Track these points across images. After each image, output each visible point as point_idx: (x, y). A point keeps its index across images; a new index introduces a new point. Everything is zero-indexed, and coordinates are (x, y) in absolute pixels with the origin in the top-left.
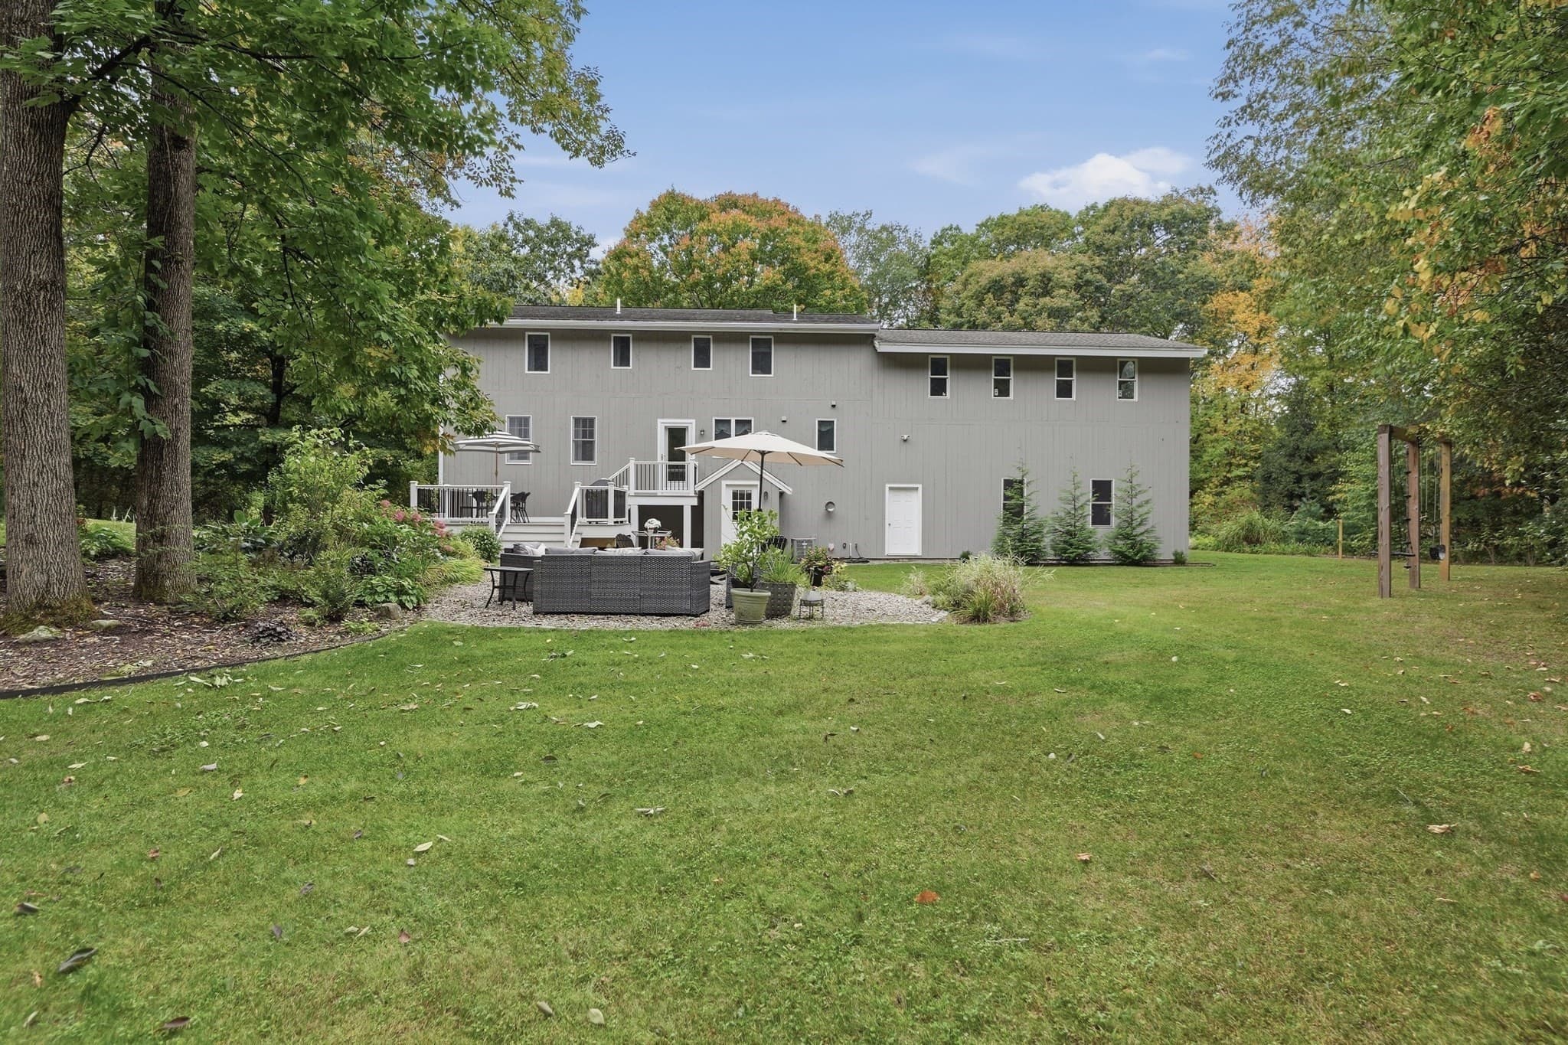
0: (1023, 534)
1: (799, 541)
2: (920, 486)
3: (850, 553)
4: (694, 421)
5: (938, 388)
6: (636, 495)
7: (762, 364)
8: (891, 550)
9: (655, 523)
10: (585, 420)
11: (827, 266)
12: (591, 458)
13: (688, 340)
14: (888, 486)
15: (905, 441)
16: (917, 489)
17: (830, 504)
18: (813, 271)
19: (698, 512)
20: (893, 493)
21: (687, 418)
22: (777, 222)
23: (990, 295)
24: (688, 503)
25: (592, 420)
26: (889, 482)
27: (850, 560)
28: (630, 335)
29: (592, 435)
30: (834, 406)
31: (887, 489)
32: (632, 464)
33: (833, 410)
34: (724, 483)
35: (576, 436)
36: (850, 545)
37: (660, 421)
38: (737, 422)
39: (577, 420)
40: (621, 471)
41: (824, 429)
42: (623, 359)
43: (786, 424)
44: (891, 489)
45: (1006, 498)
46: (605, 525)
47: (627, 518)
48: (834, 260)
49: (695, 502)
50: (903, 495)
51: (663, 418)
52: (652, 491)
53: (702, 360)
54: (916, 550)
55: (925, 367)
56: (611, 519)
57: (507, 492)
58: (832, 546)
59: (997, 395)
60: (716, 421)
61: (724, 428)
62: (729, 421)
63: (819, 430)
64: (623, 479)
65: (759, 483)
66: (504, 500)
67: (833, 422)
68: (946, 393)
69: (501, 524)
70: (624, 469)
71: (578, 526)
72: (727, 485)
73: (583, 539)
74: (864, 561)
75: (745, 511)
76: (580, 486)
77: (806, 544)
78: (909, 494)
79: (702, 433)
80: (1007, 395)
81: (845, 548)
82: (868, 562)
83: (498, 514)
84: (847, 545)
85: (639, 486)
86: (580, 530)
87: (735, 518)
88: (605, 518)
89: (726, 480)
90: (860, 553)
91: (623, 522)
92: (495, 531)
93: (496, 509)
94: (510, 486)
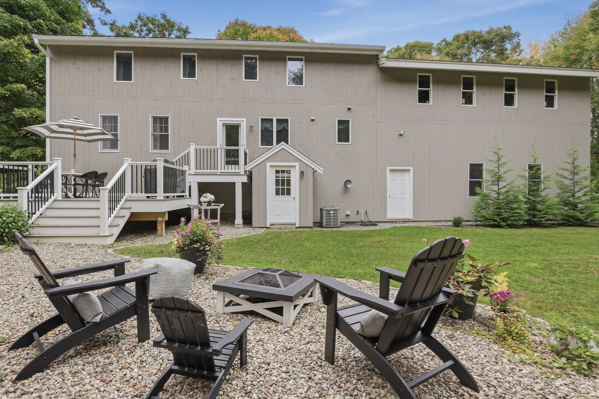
1: (326, 211)
2: (411, 169)
3: (363, 217)
4: (245, 119)
5: (424, 97)
6: (196, 174)
7: (296, 77)
8: (391, 215)
9: (210, 197)
10: (161, 118)
12: (167, 148)
13: (240, 58)
14: (388, 168)
15: (401, 135)
16: (408, 170)
17: (348, 181)
19: (247, 188)
20: (392, 174)
21: (240, 117)
24: (240, 180)
25: (166, 119)
26: (389, 166)
27: (363, 224)
28: (196, 54)
29: (167, 130)
30: (349, 109)
31: (388, 170)
32: (192, 149)
33: (350, 112)
34: (268, 164)
35: (154, 130)
36: (362, 211)
37: (218, 119)
38: (278, 120)
39: (155, 119)
40: (183, 154)
41: (343, 127)
42: (190, 72)
43: (314, 123)
44: (391, 170)
45: (471, 177)
46: (154, 199)
47: (187, 193)
49: (245, 179)
50: (399, 175)
51: (221, 117)
52: (213, 171)
53: (251, 73)
54: (408, 215)
55: (414, 81)
56: (160, 193)
57: (56, 168)
58: (348, 213)
59: (464, 103)
60: (262, 119)
61: (268, 125)
62: (271, 120)
63: (338, 128)
64: (186, 160)
65: (297, 164)
66: (51, 176)
67: (348, 121)
68: (429, 101)
69: (46, 200)
70: (185, 152)
71: (126, 200)
72: (271, 166)
73: (132, 214)
74: (374, 224)
75: (286, 187)
76: (130, 162)
77: (333, 212)
78: (402, 174)
79: (251, 129)
80: (471, 103)
81: (358, 214)
82: (376, 225)
83: (37, 189)
84: (360, 212)
85: (199, 167)
86: (128, 205)
87: (277, 193)
88: (156, 192)
89: (271, 161)
90: (369, 217)
91: (183, 196)
92: (25, 208)
93: (32, 184)
94: (60, 162)
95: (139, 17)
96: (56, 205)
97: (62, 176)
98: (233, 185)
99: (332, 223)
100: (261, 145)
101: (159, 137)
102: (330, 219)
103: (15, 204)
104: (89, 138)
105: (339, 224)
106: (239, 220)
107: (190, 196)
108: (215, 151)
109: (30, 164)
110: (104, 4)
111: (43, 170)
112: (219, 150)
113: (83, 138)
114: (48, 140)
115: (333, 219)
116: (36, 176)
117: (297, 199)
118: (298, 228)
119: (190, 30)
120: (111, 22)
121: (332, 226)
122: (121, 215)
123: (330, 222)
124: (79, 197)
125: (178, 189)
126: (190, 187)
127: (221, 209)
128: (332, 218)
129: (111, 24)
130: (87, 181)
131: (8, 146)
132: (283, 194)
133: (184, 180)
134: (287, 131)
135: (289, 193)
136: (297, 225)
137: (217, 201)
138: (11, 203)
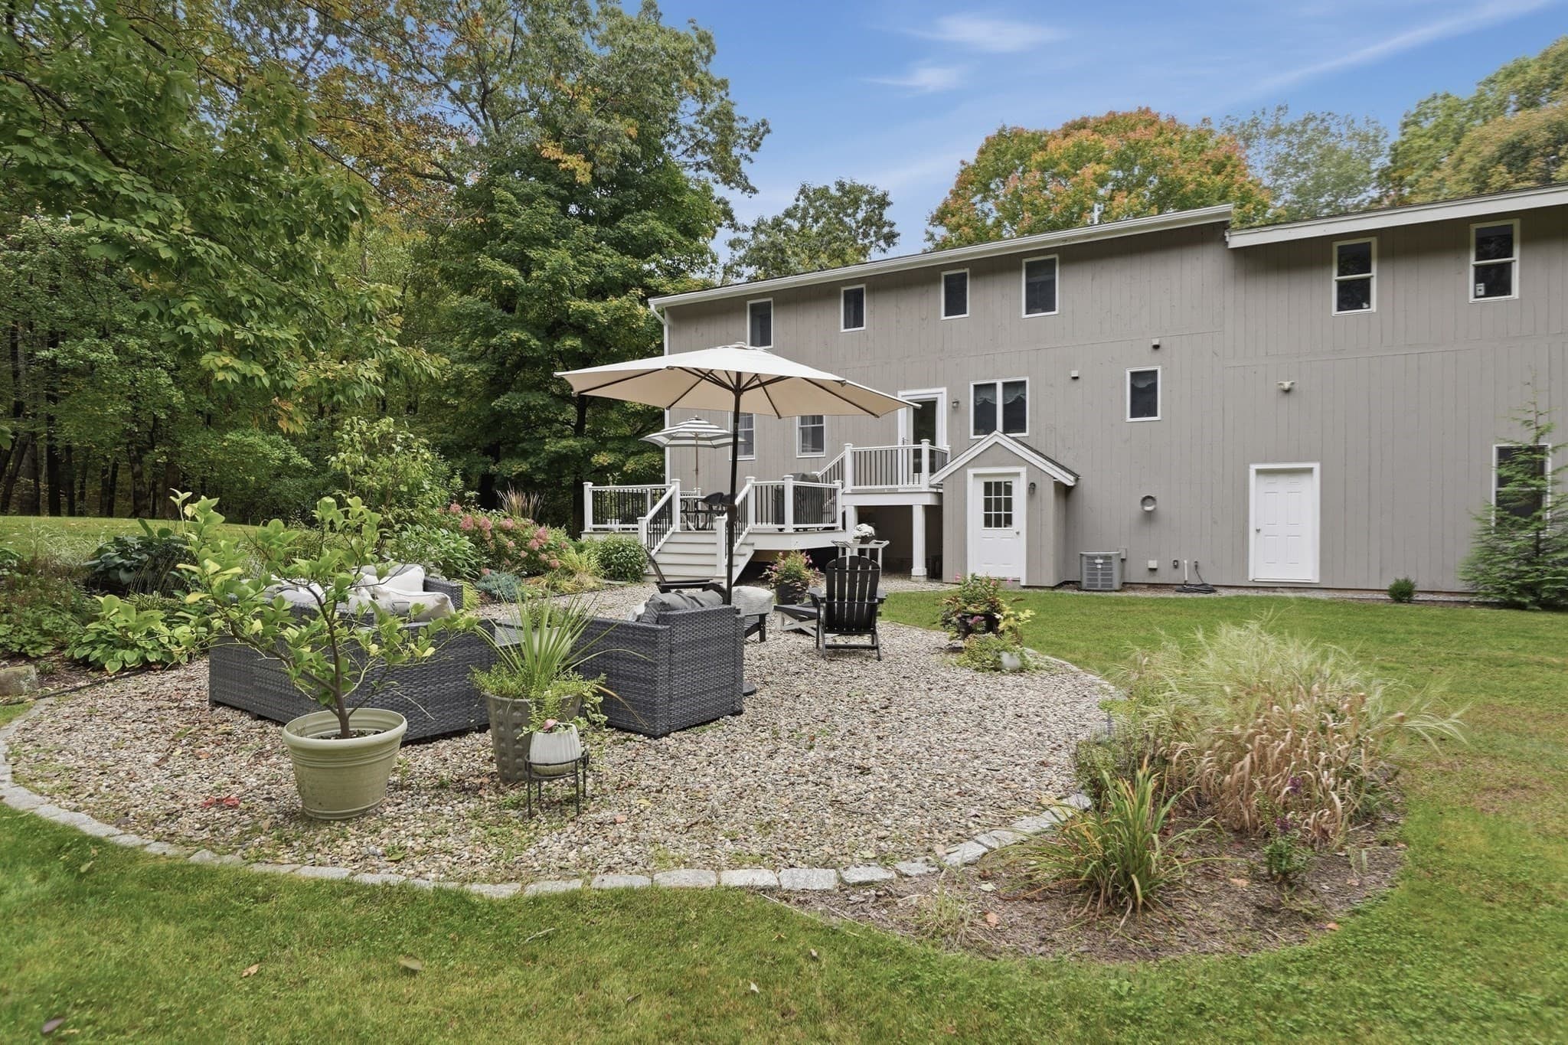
0: (1538, 551)
1: (1089, 557)
2: (1316, 466)
3: (1186, 575)
4: (944, 390)
5: (1353, 296)
6: (854, 493)
7: (1040, 298)
8: (1261, 569)
9: (869, 529)
11: (1218, 179)
12: (821, 449)
13: (936, 280)
14: (1253, 468)
15: (1288, 391)
16: (1310, 471)
17: (1147, 499)
18: (1192, 187)
19: (934, 514)
20: (1262, 478)
21: (936, 386)
22: (1140, 134)
23: (1502, 169)
24: (919, 503)
26: (1257, 462)
27: (1185, 588)
28: (863, 286)
29: (821, 420)
30: (1156, 347)
31: (1252, 474)
32: (848, 453)
33: (1158, 353)
34: (971, 472)
35: (804, 421)
36: (1185, 563)
38: (1005, 385)
40: (835, 462)
41: (1142, 385)
42: (855, 317)
43: (1077, 382)
44: (1259, 472)
45: (1502, 481)
46: (781, 532)
47: (839, 523)
48: (1229, 169)
49: (929, 500)
50: (1282, 483)
51: (905, 388)
52: (883, 487)
53: (956, 304)
54: (1308, 571)
55: (1324, 263)
57: (674, 492)
58: (1153, 564)
59: (1482, 293)
60: (976, 386)
61: (987, 396)
62: (994, 385)
63: (1133, 387)
64: (838, 471)
65: (1023, 470)
66: (669, 502)
67: (1155, 372)
68: (1368, 303)
69: (664, 532)
70: (838, 459)
71: (749, 534)
72: (976, 475)
73: (756, 552)
74: (1211, 590)
75: (1003, 512)
76: (753, 481)
77: (1101, 561)
78: (1294, 479)
79: (955, 406)
80: (1506, 289)
81: (1176, 567)
82: (1214, 591)
83: (655, 520)
84: (1180, 563)
85: (858, 482)
86: (751, 539)
87: (988, 522)
88: (783, 523)
89: (974, 467)
90: (1203, 577)
91: (833, 528)
92: (645, 541)
93: (651, 514)
94: (678, 484)
95: (802, 192)
96: (676, 539)
97: (681, 500)
98: (908, 509)
99: (1100, 583)
100: (975, 434)
101: (810, 431)
102: (1096, 575)
103: (635, 536)
104: (715, 442)
105: (1117, 586)
106: (919, 567)
107: (844, 527)
108: (893, 454)
109: (648, 488)
110: (746, 179)
111: (662, 495)
112: (900, 451)
113: (708, 443)
114: (667, 450)
115: (1102, 574)
116: (654, 503)
117: (1024, 533)
118: (1024, 587)
119: (889, 199)
120: (755, 225)
121: (1099, 588)
122: (742, 552)
123: (1096, 580)
124: (704, 528)
125: (825, 517)
126: (844, 514)
127: (884, 549)
128: (1100, 572)
129: (753, 228)
130: (710, 507)
131: (620, 452)
132: (998, 525)
133: (834, 503)
134: (1024, 402)
135: (1009, 520)
136: (1023, 583)
137: (879, 536)
138: (632, 536)
